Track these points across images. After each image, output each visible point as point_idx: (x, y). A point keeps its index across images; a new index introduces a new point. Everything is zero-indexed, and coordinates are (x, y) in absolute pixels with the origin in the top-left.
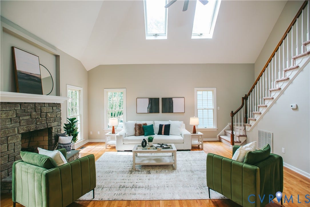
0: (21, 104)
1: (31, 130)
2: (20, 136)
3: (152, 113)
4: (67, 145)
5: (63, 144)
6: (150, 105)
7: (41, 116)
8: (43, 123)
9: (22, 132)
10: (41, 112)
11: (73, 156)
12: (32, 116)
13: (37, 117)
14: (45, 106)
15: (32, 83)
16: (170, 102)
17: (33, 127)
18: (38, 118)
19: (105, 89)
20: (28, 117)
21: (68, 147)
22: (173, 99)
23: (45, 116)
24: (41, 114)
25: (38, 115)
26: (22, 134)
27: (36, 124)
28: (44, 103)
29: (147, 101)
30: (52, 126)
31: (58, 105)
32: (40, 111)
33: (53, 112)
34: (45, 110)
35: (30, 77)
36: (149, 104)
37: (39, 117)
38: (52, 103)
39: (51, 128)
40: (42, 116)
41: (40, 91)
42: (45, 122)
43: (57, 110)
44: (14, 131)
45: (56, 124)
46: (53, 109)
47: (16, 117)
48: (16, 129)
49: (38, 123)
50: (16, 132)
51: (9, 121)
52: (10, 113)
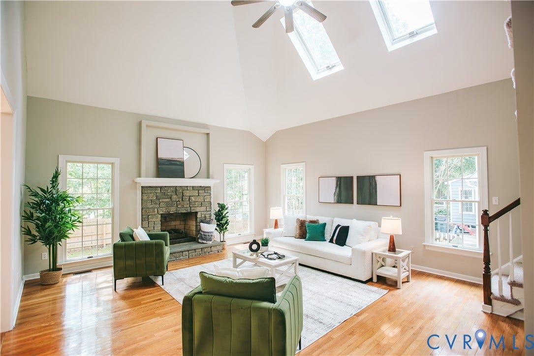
0: (161, 187)
1: (171, 213)
2: (160, 216)
3: (341, 203)
4: (207, 234)
5: (203, 232)
6: (338, 190)
7: (182, 199)
8: (185, 206)
9: (161, 212)
10: (183, 195)
11: (211, 247)
12: (172, 199)
13: (177, 200)
14: (187, 190)
15: (173, 167)
16: (371, 184)
17: (173, 210)
18: (178, 201)
19: (282, 164)
20: (167, 200)
21: (209, 236)
22: (377, 178)
23: (188, 200)
24: (182, 197)
25: (179, 198)
26: (161, 214)
27: (177, 206)
28: (187, 186)
29: (333, 182)
30: (197, 211)
31: (207, 189)
32: (181, 194)
33: (199, 195)
34: (187, 193)
35: (171, 162)
36: (336, 188)
37: (181, 200)
38: (198, 187)
39: (196, 213)
40: (184, 200)
41: (181, 175)
42: (188, 206)
43: (205, 194)
44: (154, 211)
45: (203, 209)
46: (199, 193)
47: (156, 199)
48: (156, 210)
49: (179, 206)
50: (156, 212)
51: (150, 202)
52: (151, 195)
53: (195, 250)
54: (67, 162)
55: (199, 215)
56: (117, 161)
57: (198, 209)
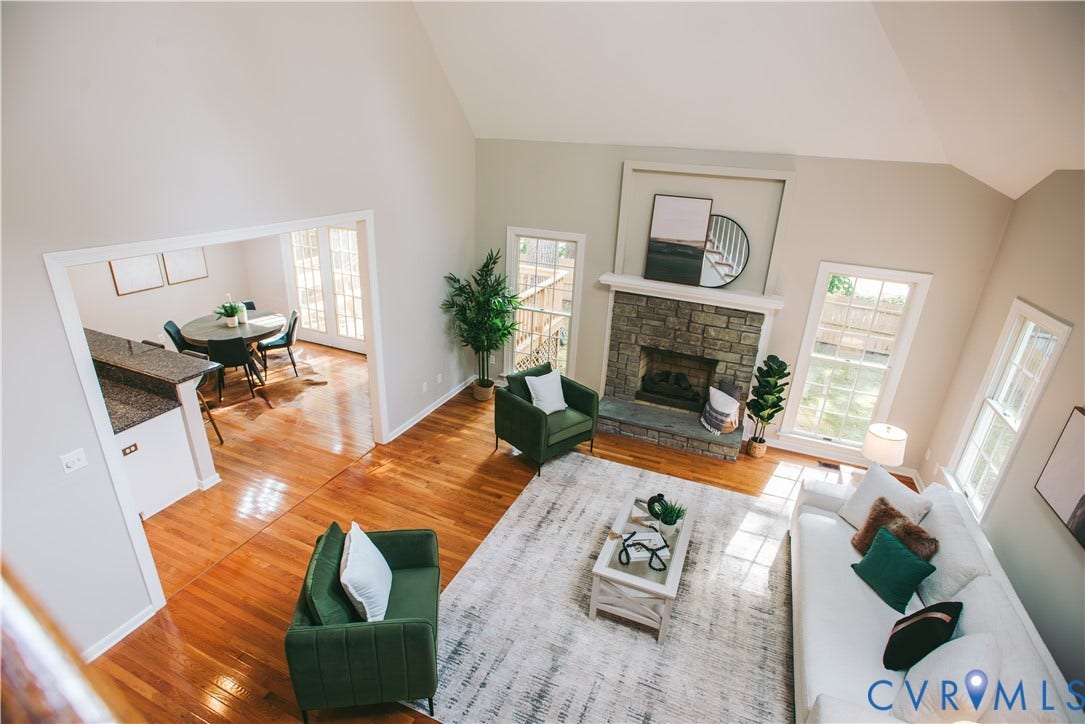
1: (661, 348)
2: (638, 349)
7: (688, 328)
8: (692, 343)
9: (642, 343)
10: (690, 321)
12: (667, 323)
13: (677, 328)
14: (703, 311)
15: (679, 259)
17: (665, 344)
18: (679, 330)
20: (657, 323)
23: (700, 331)
24: (689, 323)
25: (681, 324)
26: (642, 347)
27: (675, 339)
28: (703, 304)
30: (718, 358)
31: (753, 318)
32: (688, 317)
33: (727, 327)
34: (701, 318)
35: (675, 248)
37: (684, 329)
38: (730, 309)
39: (717, 362)
40: (691, 330)
41: (692, 278)
42: (699, 344)
43: (744, 328)
44: (629, 338)
45: (733, 357)
46: (729, 322)
47: (637, 317)
48: (633, 337)
49: (678, 340)
50: (633, 341)
51: (624, 321)
52: (628, 308)
53: (673, 435)
54: (519, 236)
55: (720, 369)
56: (581, 238)
57: (720, 356)
